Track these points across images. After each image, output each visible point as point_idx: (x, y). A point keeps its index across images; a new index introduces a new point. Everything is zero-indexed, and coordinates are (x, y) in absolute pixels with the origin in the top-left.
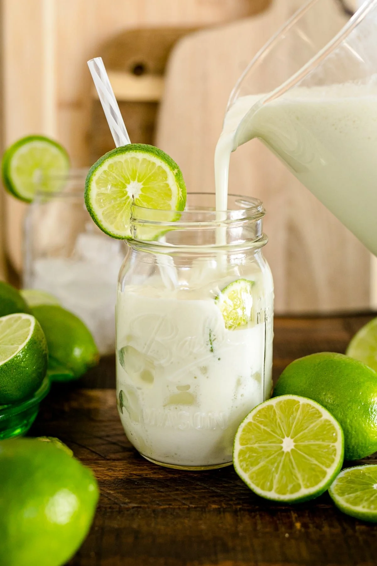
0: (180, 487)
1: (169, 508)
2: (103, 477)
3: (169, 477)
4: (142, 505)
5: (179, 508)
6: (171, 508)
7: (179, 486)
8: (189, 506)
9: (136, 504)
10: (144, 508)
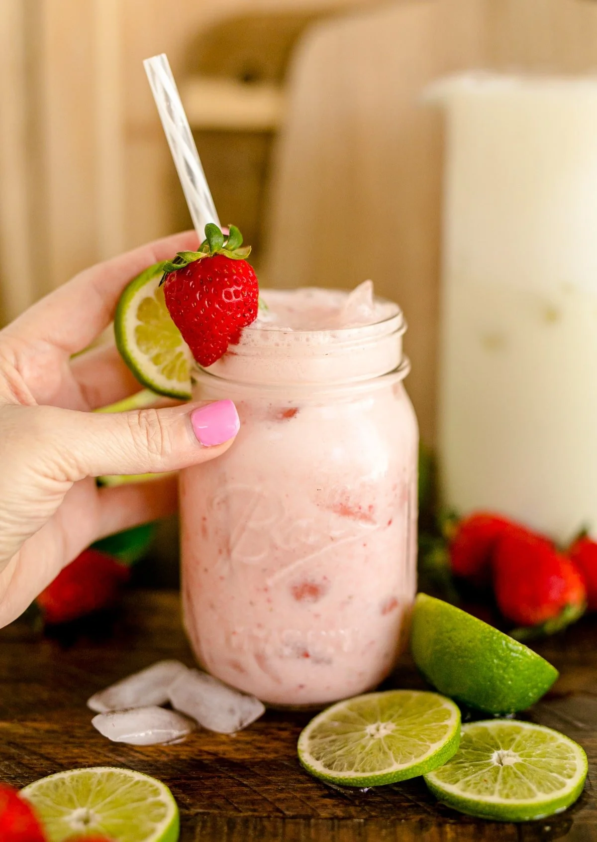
0: (274, 778)
1: (252, 816)
2: (156, 755)
3: (260, 758)
4: (211, 811)
5: (269, 817)
6: (256, 817)
7: (274, 775)
8: (284, 814)
9: (201, 808)
10: (214, 817)
